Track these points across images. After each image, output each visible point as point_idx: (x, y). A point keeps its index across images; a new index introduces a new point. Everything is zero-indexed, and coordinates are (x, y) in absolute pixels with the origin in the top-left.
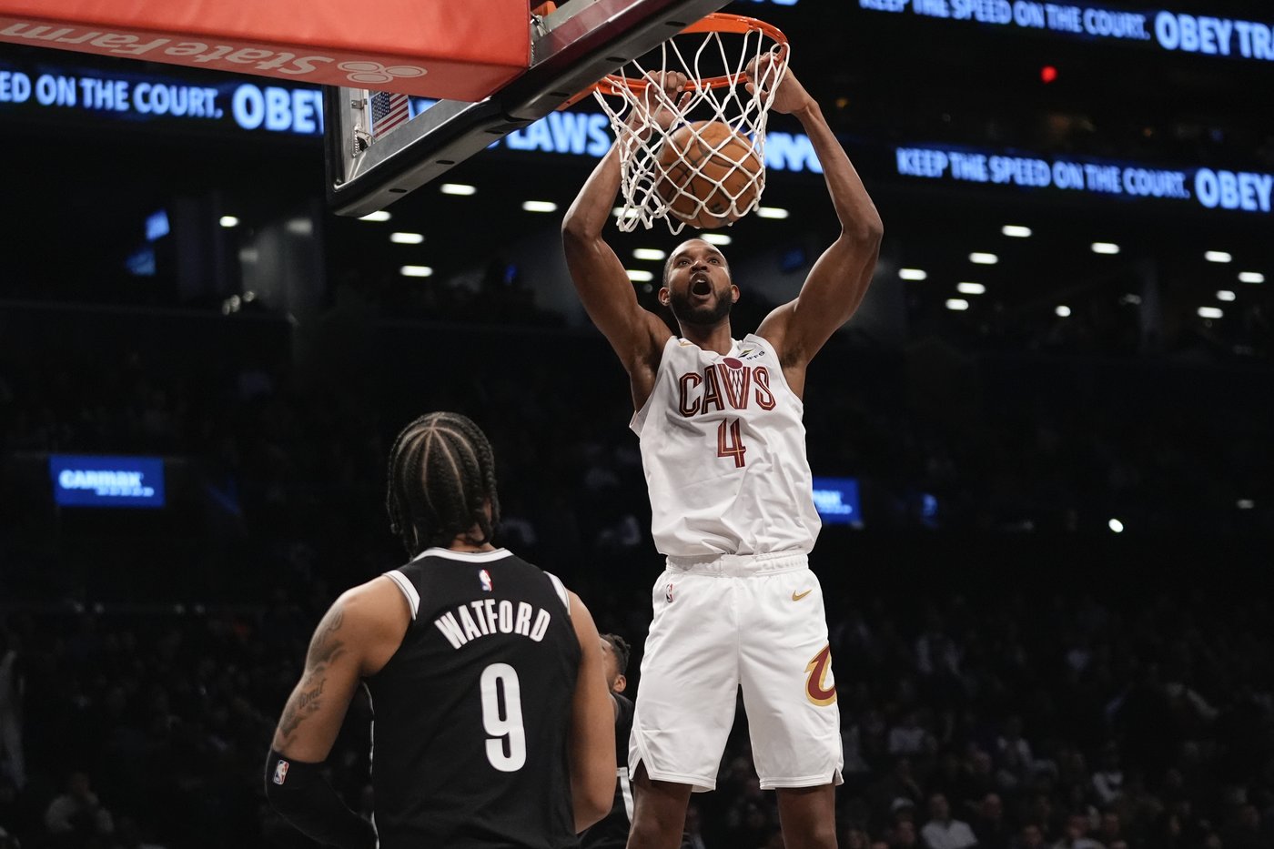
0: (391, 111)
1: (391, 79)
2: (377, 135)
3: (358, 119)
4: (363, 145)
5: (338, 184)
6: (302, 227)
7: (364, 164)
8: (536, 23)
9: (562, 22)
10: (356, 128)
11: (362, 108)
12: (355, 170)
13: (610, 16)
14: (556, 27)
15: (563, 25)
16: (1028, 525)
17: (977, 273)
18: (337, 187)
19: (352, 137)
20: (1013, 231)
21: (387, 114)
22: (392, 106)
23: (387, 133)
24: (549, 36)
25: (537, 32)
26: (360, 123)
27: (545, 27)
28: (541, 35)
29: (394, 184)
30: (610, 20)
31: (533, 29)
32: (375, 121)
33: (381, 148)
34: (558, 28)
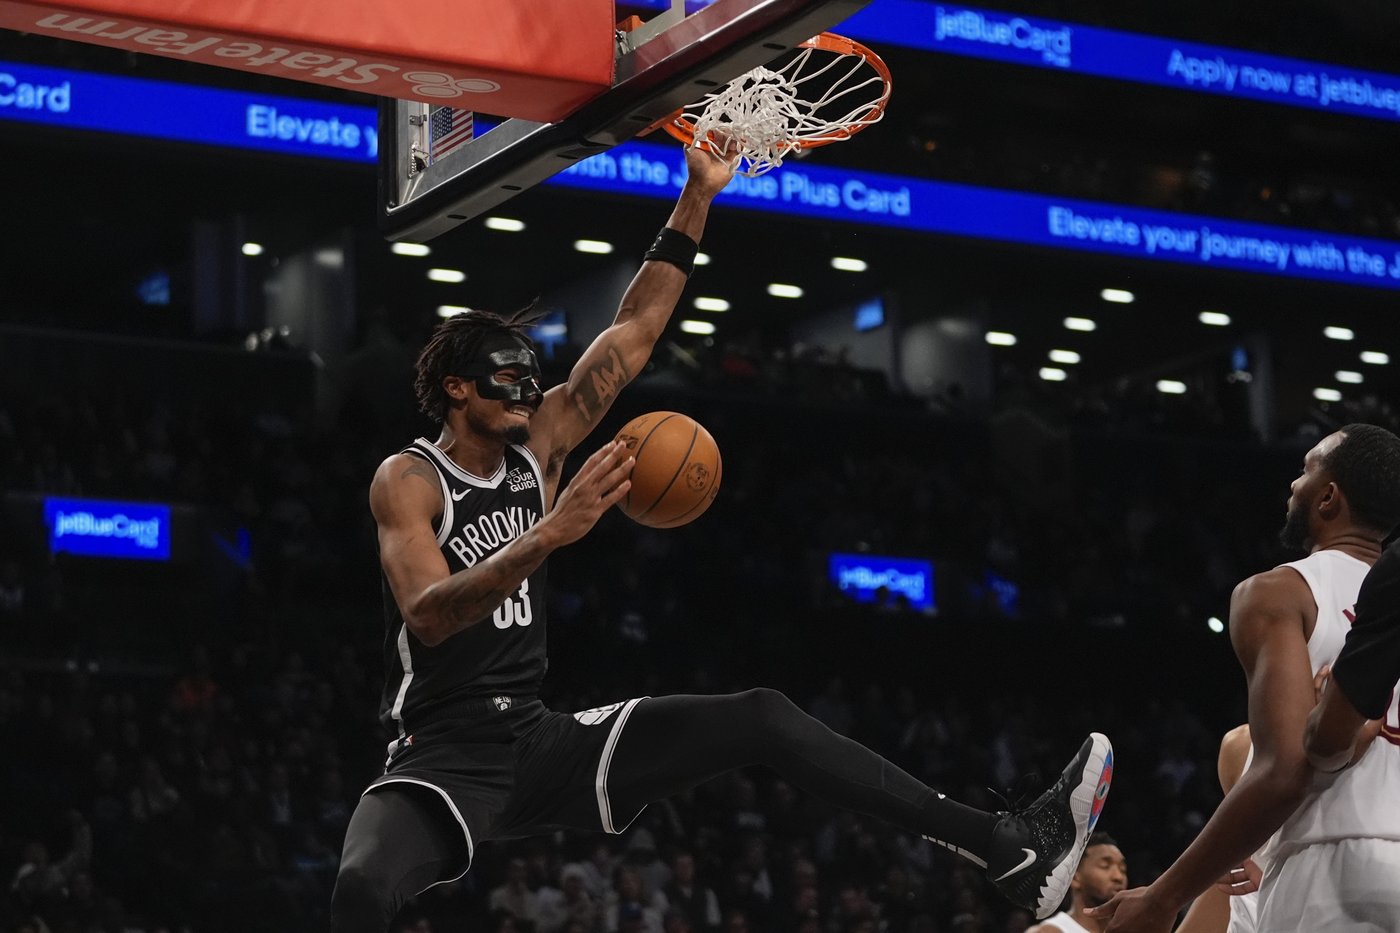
0: (453, 129)
1: (460, 93)
2: (437, 155)
3: (416, 136)
4: (420, 165)
5: (391, 207)
6: (332, 258)
7: (421, 186)
8: (620, 39)
9: (648, 40)
10: (413, 146)
11: (421, 125)
12: (410, 193)
13: (702, 35)
14: (641, 44)
15: (651, 42)
16: (1119, 620)
17: (1072, 340)
18: (390, 210)
19: (408, 156)
20: (1114, 295)
21: (448, 132)
22: (454, 124)
23: (448, 153)
24: (633, 53)
25: (620, 49)
26: (418, 142)
27: (628, 45)
28: (624, 52)
29: (453, 210)
30: (702, 39)
31: (617, 46)
32: (434, 139)
33: (441, 170)
34: (643, 46)
